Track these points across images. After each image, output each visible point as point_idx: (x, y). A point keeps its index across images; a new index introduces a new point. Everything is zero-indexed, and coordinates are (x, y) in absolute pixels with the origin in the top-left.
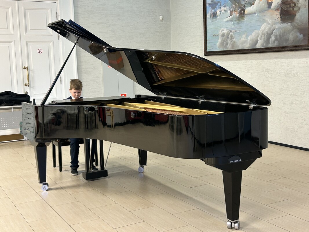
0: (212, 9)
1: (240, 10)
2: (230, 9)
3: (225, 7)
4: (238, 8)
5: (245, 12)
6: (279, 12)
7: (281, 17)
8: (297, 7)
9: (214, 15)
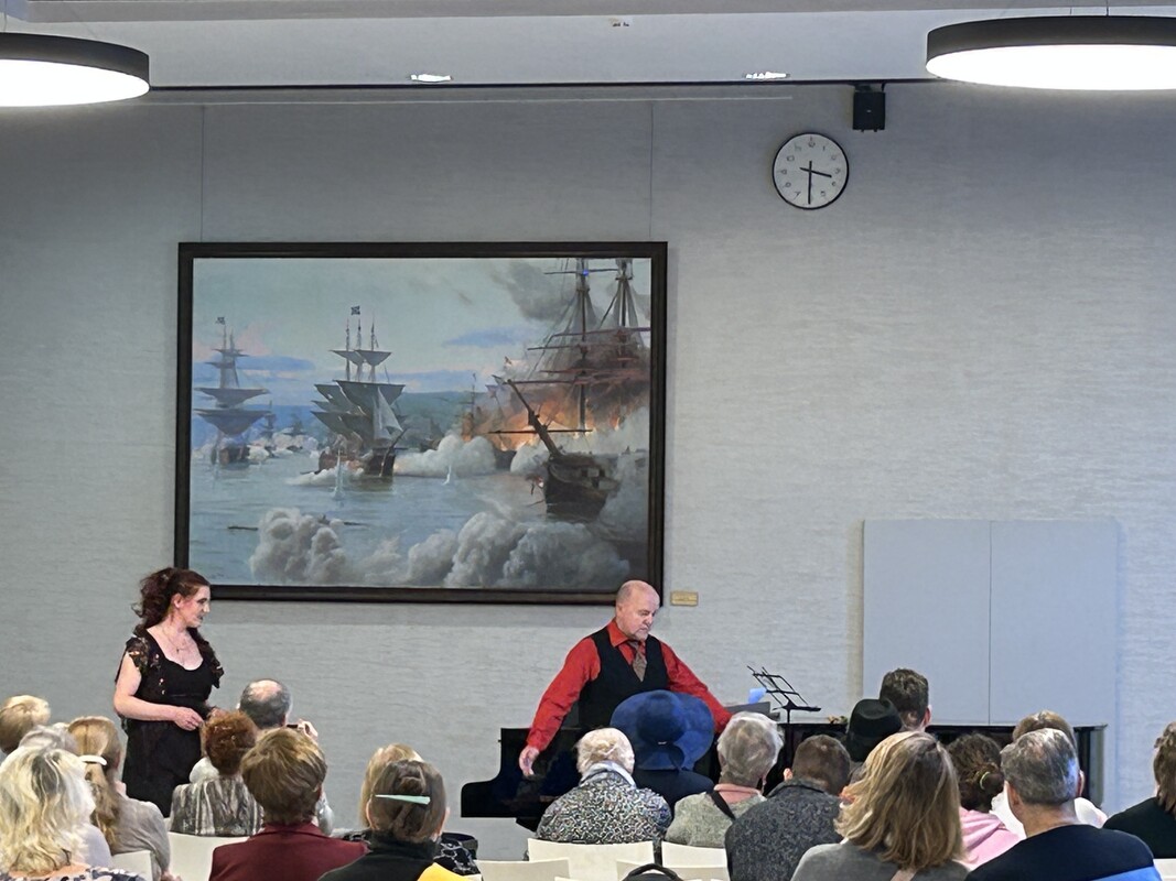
0: (223, 434)
1: (369, 454)
2: (320, 447)
3: (292, 435)
4: (363, 450)
5: (395, 467)
6: (541, 485)
7: (547, 502)
8: (610, 480)
9: (236, 458)
